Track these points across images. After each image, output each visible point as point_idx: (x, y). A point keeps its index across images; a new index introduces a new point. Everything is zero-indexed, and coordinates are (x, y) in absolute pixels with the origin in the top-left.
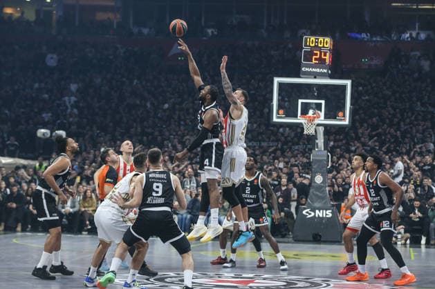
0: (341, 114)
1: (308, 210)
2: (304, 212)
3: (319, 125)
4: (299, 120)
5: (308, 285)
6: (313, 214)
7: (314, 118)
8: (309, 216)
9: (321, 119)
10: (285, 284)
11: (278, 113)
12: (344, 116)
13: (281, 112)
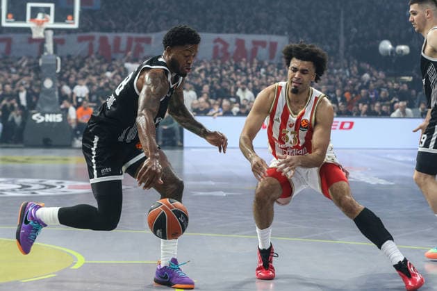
0: (70, 17)
1: (38, 115)
2: (34, 117)
3: (47, 29)
4: (28, 24)
5: (42, 187)
6: (42, 119)
7: (43, 22)
8: (39, 121)
9: (51, 23)
10: (20, 187)
11: (7, 17)
12: (73, 19)
13: (10, 16)
